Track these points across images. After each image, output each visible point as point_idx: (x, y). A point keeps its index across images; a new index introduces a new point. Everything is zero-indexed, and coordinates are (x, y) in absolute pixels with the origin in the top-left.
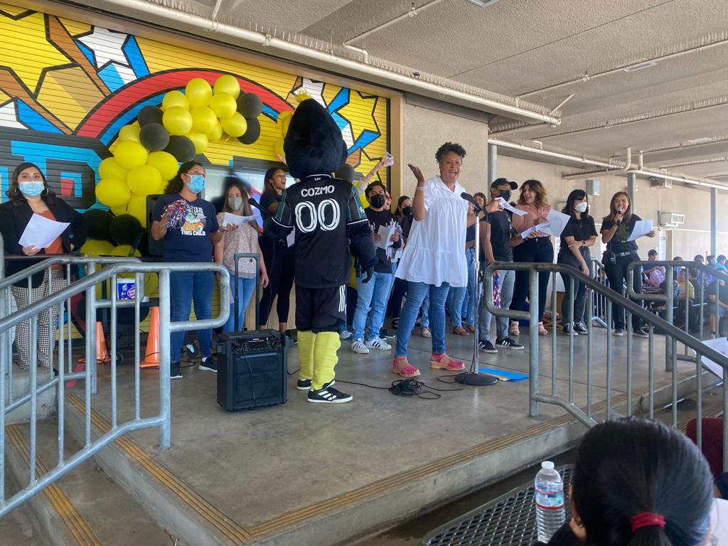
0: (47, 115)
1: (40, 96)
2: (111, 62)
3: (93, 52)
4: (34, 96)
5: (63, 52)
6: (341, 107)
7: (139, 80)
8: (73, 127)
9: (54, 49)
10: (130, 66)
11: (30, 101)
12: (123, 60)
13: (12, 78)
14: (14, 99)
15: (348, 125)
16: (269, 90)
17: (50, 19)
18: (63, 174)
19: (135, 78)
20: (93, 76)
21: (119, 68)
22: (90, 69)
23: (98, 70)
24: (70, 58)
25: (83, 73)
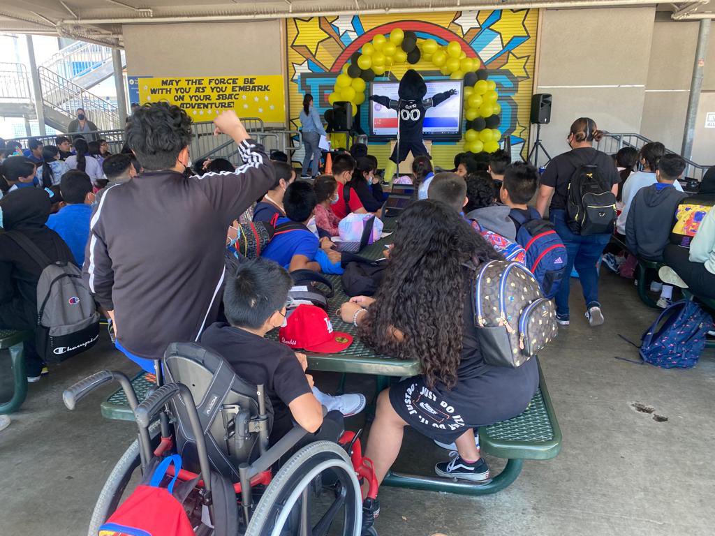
0: (319, 64)
1: (317, 56)
2: (347, 31)
3: (338, 28)
4: (314, 56)
5: (326, 32)
6: (492, 24)
7: (359, 37)
8: (329, 68)
9: (322, 31)
10: (355, 31)
11: (312, 59)
12: (352, 29)
13: (306, 50)
14: (307, 60)
15: (499, 36)
16: (436, 25)
17: (321, 19)
18: (325, 91)
19: (357, 37)
20: (338, 40)
21: (349, 33)
22: (337, 37)
23: (340, 37)
24: (329, 34)
25: (334, 40)
